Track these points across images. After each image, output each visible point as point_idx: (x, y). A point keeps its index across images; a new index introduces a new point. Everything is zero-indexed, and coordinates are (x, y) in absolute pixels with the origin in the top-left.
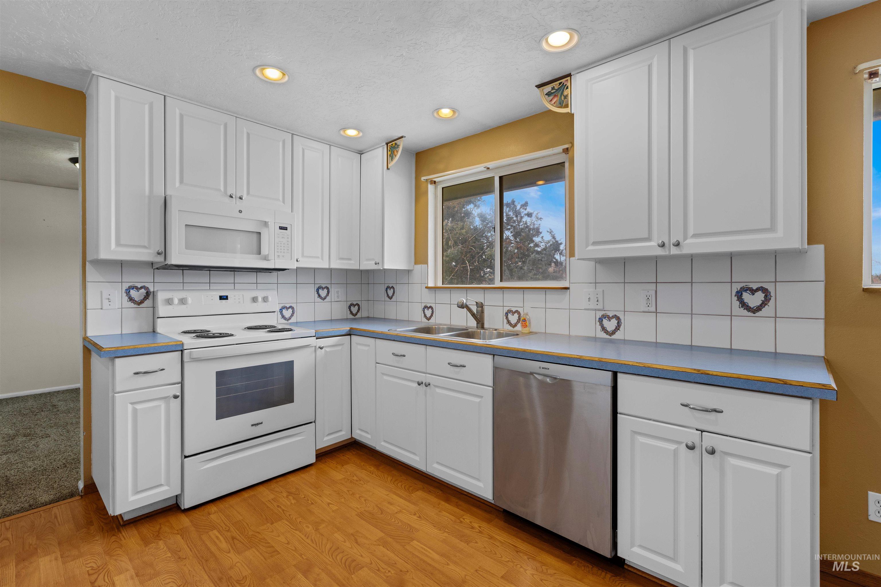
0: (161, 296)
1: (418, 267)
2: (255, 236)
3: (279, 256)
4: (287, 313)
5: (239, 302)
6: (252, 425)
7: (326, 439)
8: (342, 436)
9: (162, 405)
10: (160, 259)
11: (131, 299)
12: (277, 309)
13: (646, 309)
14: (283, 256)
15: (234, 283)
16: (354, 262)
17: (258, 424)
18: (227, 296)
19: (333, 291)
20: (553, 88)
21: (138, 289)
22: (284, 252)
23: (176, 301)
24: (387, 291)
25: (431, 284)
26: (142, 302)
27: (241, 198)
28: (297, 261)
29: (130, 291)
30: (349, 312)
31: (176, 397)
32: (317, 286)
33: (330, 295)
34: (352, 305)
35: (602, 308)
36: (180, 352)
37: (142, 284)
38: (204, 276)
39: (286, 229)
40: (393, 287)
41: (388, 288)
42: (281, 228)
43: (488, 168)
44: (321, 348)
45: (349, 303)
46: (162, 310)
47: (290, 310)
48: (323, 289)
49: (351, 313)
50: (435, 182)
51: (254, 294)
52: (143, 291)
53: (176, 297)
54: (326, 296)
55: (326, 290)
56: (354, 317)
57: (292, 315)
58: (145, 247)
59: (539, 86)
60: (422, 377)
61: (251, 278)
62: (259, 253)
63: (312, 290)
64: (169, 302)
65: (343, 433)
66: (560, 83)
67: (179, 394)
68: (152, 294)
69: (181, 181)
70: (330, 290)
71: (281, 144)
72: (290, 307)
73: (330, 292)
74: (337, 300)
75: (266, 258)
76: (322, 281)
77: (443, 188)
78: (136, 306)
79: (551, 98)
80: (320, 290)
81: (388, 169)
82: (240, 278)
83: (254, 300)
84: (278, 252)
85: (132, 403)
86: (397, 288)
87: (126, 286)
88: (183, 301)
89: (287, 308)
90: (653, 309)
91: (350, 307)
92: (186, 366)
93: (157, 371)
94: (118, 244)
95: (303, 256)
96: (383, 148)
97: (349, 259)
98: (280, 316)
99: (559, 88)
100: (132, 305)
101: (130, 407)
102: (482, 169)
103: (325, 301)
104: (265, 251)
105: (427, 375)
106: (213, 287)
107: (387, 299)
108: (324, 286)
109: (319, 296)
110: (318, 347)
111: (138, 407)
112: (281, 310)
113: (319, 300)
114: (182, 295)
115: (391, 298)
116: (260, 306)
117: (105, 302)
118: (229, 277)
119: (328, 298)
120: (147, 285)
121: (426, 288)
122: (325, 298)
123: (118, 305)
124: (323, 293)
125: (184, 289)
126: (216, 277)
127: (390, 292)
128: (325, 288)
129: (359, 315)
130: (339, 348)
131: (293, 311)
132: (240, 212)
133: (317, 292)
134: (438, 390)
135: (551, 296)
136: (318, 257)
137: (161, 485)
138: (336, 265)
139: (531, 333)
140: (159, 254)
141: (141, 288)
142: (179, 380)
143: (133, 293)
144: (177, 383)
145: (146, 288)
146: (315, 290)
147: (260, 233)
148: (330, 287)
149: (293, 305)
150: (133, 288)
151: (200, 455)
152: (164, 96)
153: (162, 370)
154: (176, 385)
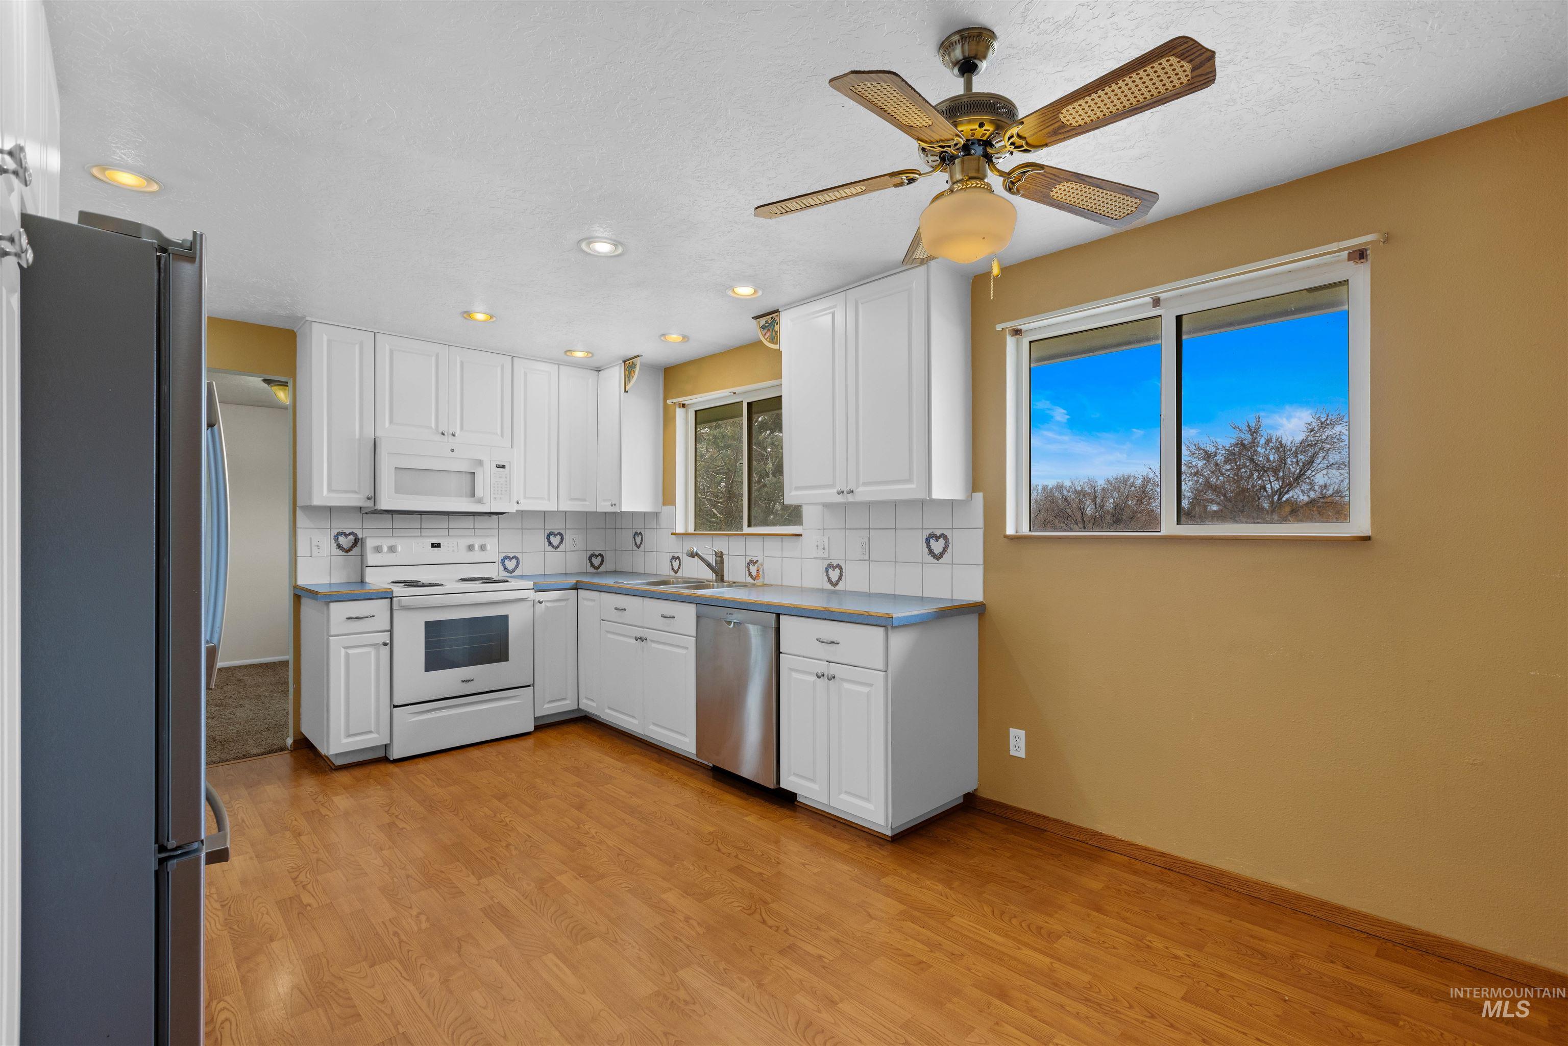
0: (370, 543)
1: (666, 509)
2: (469, 476)
3: (495, 498)
4: (510, 565)
5: (453, 551)
6: (463, 681)
7: (546, 706)
8: (566, 705)
9: (373, 652)
10: (370, 504)
11: (339, 546)
12: (497, 558)
13: (862, 557)
14: (501, 498)
15: (448, 529)
16: (589, 504)
17: (469, 681)
18: (440, 544)
19: (568, 538)
20: (767, 322)
21: (346, 535)
22: (501, 494)
23: (385, 549)
24: (634, 538)
25: (680, 529)
26: (350, 550)
27: (454, 435)
28: (518, 503)
29: (338, 538)
30: (589, 564)
31: (385, 644)
32: (548, 532)
33: (564, 542)
34: (593, 555)
35: (827, 557)
36: (389, 600)
37: (351, 531)
38: (415, 521)
39: (504, 467)
40: (640, 533)
41: (636, 533)
42: (498, 466)
43: (735, 393)
44: (541, 603)
45: (589, 554)
46: (372, 558)
47: (514, 561)
48: (555, 535)
49: (592, 565)
50: (684, 406)
51: (470, 541)
52: (351, 537)
53: (385, 544)
54: (559, 544)
55: (559, 537)
56: (595, 571)
57: (517, 567)
58: (355, 492)
59: (756, 318)
60: (640, 632)
61: (468, 522)
62: (473, 495)
63: (541, 538)
64: (378, 549)
65: (568, 702)
66: (772, 318)
67: (388, 641)
68: (360, 541)
69: (391, 422)
70: (564, 537)
71: (499, 369)
72: (514, 557)
73: (564, 539)
74: (573, 550)
75: (480, 501)
76: (557, 526)
77: (696, 411)
78: (344, 553)
79: (765, 331)
81: (626, 391)
82: (455, 523)
83: (470, 548)
84: (494, 494)
85: (344, 648)
86: (646, 534)
87: (335, 532)
88: (392, 549)
89: (510, 559)
90: (866, 557)
91: (590, 559)
92: (395, 613)
93: (367, 617)
94: (330, 490)
95: (525, 497)
96: (620, 367)
97: (585, 500)
98: (501, 568)
99: (771, 322)
100: (341, 553)
101: (343, 651)
102: (728, 394)
103: (558, 550)
104: (479, 492)
105: (645, 629)
106: (425, 533)
107: (635, 548)
108: (556, 532)
109: (550, 544)
110: (537, 601)
111: (351, 651)
112: (503, 561)
113: (550, 549)
114: (391, 542)
115: (639, 547)
116: (477, 556)
117: (315, 549)
118: (442, 523)
119: (562, 547)
120: (355, 531)
121: (672, 534)
122: (558, 546)
123: (326, 552)
124: (555, 540)
125: (394, 535)
126: (428, 522)
127: (638, 540)
128: (558, 534)
129: (602, 569)
130: (563, 603)
131: (517, 562)
132: (452, 450)
133: (548, 540)
134: (654, 645)
135: (788, 543)
136: (543, 498)
137: (371, 732)
138: (566, 506)
139: (765, 585)
140: (369, 499)
141: (350, 534)
142: (389, 628)
143: (342, 540)
144: (387, 631)
145: (355, 535)
146: (546, 537)
147: (474, 473)
148: (564, 535)
149: (517, 555)
150: (342, 534)
151: (409, 706)
152: (375, 333)
153: (373, 616)
154: (386, 633)
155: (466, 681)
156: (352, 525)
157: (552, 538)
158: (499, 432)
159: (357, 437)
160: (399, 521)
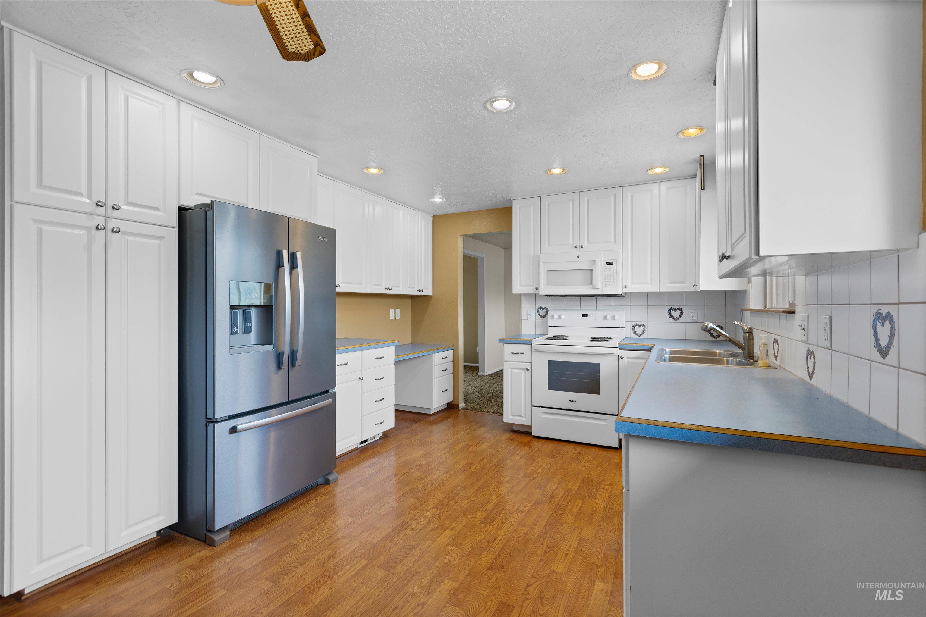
0: (551, 314)
2: (589, 272)
3: (606, 285)
4: (639, 330)
6: (569, 401)
9: (523, 373)
10: (538, 292)
11: (540, 315)
12: (628, 326)
13: (826, 344)
14: (610, 285)
15: (596, 305)
16: (688, 285)
17: (573, 401)
18: (587, 315)
19: (688, 313)
21: (543, 309)
22: (610, 282)
26: (544, 317)
27: (582, 247)
28: (625, 287)
31: (528, 370)
32: (669, 308)
33: (683, 315)
35: (808, 340)
36: (531, 345)
37: (545, 306)
38: (577, 301)
39: (612, 263)
42: (607, 264)
46: (549, 323)
47: (642, 328)
48: (676, 310)
51: (606, 313)
52: (545, 310)
53: (556, 314)
54: (679, 317)
55: (679, 312)
57: (643, 332)
58: (531, 286)
62: (592, 284)
63: (663, 311)
64: (554, 317)
67: (529, 368)
68: (548, 313)
69: (549, 245)
70: (684, 311)
71: (613, 196)
72: (642, 325)
73: (684, 313)
74: (692, 321)
75: (594, 288)
76: (677, 303)
78: (542, 319)
80: (672, 311)
81: (702, 189)
82: (600, 301)
83: (605, 318)
84: (605, 282)
87: (537, 307)
89: (639, 326)
90: (829, 344)
92: (534, 353)
93: (521, 354)
94: (521, 285)
95: (632, 283)
97: (683, 282)
98: (632, 332)
100: (540, 318)
101: (510, 369)
103: (678, 321)
104: (595, 282)
106: (583, 308)
108: (677, 307)
109: (671, 316)
110: (620, 356)
111: (513, 371)
112: (633, 327)
113: (671, 320)
114: (559, 313)
116: (610, 323)
117: (529, 316)
118: (593, 301)
119: (682, 319)
120: (547, 307)
122: (678, 319)
123: (534, 318)
124: (676, 314)
125: (566, 309)
126: (585, 301)
128: (678, 309)
130: (642, 361)
131: (644, 328)
132: (578, 257)
133: (669, 314)
135: (790, 321)
137: (522, 416)
138: (666, 287)
140: (537, 289)
141: (544, 308)
142: (530, 361)
143: (540, 311)
144: (530, 363)
145: (547, 309)
146: (667, 311)
147: (592, 269)
148: (683, 309)
149: (644, 324)
150: (541, 309)
151: (541, 408)
152: (541, 197)
153: (523, 353)
154: (530, 364)
155: (572, 401)
156: (545, 303)
157: (673, 312)
158: (613, 240)
159: (532, 255)
160: (569, 301)
